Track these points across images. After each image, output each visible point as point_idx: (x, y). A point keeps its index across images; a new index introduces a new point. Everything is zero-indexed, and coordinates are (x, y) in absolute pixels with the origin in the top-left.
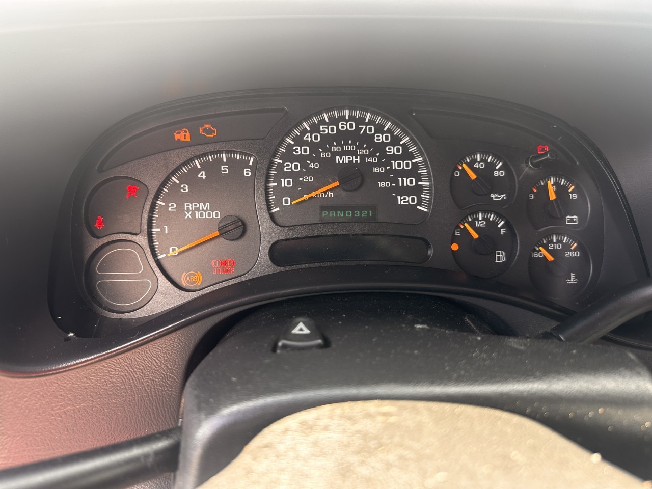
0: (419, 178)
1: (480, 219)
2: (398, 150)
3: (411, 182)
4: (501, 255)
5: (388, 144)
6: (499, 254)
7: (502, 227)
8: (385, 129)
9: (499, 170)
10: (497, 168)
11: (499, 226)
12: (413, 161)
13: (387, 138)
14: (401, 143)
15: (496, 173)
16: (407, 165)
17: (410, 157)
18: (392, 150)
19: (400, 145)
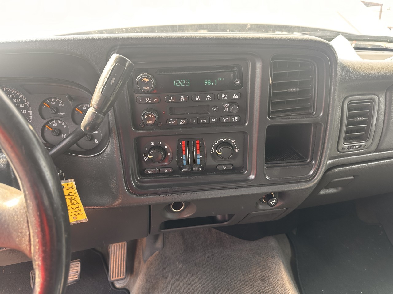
0: (28, 110)
1: (55, 123)
2: (18, 100)
3: (25, 112)
4: (64, 136)
5: (14, 98)
6: (63, 135)
7: (64, 125)
8: (12, 93)
9: (61, 104)
10: (60, 103)
11: (63, 125)
12: (25, 104)
13: (13, 96)
14: (19, 97)
15: (60, 105)
16: (23, 105)
17: (24, 102)
18: (16, 100)
19: (19, 98)
